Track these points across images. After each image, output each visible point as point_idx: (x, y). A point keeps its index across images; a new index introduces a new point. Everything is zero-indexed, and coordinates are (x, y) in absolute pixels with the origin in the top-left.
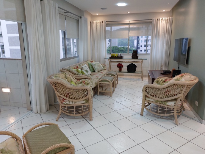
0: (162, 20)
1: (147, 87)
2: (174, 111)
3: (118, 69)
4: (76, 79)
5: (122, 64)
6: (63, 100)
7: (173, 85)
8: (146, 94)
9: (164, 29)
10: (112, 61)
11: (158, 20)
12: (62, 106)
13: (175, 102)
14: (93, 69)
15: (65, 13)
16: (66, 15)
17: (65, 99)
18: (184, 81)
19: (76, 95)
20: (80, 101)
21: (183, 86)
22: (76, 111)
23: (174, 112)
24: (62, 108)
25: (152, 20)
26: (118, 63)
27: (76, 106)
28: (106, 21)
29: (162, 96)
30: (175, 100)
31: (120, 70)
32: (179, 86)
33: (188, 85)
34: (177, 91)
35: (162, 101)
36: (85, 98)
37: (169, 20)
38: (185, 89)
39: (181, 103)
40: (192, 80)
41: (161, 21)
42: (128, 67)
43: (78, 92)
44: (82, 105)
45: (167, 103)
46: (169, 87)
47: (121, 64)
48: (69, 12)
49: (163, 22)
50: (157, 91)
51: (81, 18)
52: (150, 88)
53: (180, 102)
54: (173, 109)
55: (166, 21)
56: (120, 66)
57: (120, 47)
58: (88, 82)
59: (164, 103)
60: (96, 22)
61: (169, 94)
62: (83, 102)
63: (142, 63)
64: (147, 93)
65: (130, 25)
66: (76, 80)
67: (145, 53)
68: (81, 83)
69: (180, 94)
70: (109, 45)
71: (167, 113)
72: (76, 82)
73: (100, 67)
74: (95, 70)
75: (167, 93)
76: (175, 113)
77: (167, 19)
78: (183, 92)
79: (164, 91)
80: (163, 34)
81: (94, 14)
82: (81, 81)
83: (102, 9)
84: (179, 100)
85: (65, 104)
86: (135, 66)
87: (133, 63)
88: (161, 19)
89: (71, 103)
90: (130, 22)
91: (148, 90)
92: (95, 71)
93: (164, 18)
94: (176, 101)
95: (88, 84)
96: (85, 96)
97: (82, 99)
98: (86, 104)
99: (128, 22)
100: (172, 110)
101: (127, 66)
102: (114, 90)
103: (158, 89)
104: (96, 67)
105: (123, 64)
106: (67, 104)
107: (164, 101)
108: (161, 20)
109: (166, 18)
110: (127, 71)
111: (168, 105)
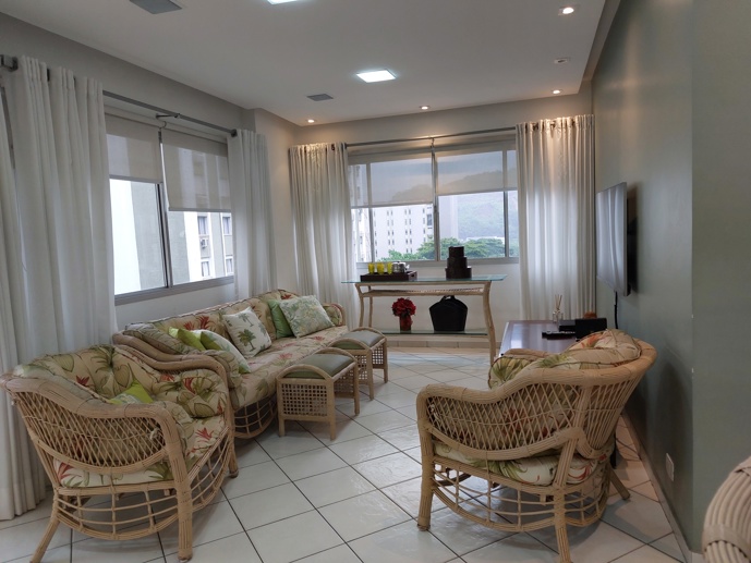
0: (554, 125)
1: (430, 399)
2: (552, 507)
3: (395, 322)
4: (160, 371)
5: (412, 299)
6: (63, 468)
7: (529, 387)
8: (430, 431)
9: (564, 159)
10: (374, 291)
11: (536, 127)
12: (61, 497)
13: (552, 465)
14: (288, 325)
15: (158, 116)
16: (161, 125)
17: (68, 467)
18: (578, 366)
19: (113, 445)
20: (130, 473)
21: (574, 391)
22: (121, 516)
23: (552, 515)
24: (60, 505)
25: (515, 131)
26: (395, 299)
27: (121, 495)
28: (346, 146)
29: (492, 439)
30: (553, 454)
31: (406, 327)
32: (557, 391)
33: (596, 387)
34: (551, 412)
35: (497, 462)
36: (150, 460)
37: (581, 125)
38: (582, 403)
39: (583, 471)
40: (621, 359)
41: (548, 132)
42: (434, 310)
43: (120, 431)
44: (144, 489)
45: (519, 473)
46: (515, 396)
47: (409, 303)
48: (170, 114)
49: (557, 133)
50: (471, 414)
51: (234, 134)
52: (443, 402)
53: (579, 463)
54: (549, 498)
55: (570, 129)
56: (404, 310)
57: (467, 240)
58: (207, 384)
59: (505, 472)
60: (308, 150)
61: (522, 431)
62: (146, 477)
63: (486, 294)
64: (436, 423)
65: (436, 154)
66: (157, 375)
67: (503, 255)
68: (177, 386)
69: (566, 430)
70: (425, 236)
71: (526, 520)
72: (156, 386)
73: (314, 316)
74: (293, 328)
75: (511, 423)
76: (559, 521)
77: (573, 123)
78: (578, 418)
79: (499, 414)
80: (562, 179)
81: (299, 122)
82: (177, 378)
83: (316, 98)
84: (567, 456)
85: (72, 484)
86: (462, 309)
87: (453, 297)
88: (548, 123)
89: (95, 481)
90: (437, 142)
91: (438, 409)
92: (295, 332)
93: (558, 119)
94: (558, 460)
95: (210, 390)
96: (154, 451)
97: (139, 464)
98: (165, 486)
99: (428, 143)
100: (545, 504)
101: (431, 309)
102: (357, 412)
103: (474, 406)
104: (295, 318)
105: (414, 300)
106: (76, 487)
107: (508, 462)
108: (548, 125)
109: (568, 119)
110: (430, 326)
111: (523, 483)
